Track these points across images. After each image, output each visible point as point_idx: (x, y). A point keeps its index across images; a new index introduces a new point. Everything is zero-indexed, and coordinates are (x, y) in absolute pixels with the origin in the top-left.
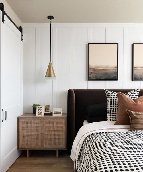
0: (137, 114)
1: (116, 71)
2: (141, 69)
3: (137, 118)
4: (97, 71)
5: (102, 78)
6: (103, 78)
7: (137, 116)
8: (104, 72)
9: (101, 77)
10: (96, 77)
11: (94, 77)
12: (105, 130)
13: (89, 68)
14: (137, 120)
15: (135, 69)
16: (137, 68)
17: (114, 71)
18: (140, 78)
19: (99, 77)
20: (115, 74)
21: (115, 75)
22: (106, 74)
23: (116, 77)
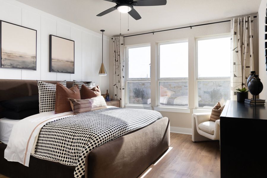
0: (78, 101)
1: (34, 60)
2: (57, 61)
3: (79, 104)
4: (13, 58)
5: (18, 67)
6: (20, 67)
7: (79, 103)
8: (21, 60)
9: (17, 65)
10: (11, 64)
11: (9, 65)
12: (58, 117)
13: (2, 52)
14: (79, 105)
15: (52, 60)
16: (54, 60)
17: (32, 60)
18: (56, 70)
19: (15, 66)
20: (34, 63)
21: (33, 65)
22: (24, 62)
23: (35, 67)
